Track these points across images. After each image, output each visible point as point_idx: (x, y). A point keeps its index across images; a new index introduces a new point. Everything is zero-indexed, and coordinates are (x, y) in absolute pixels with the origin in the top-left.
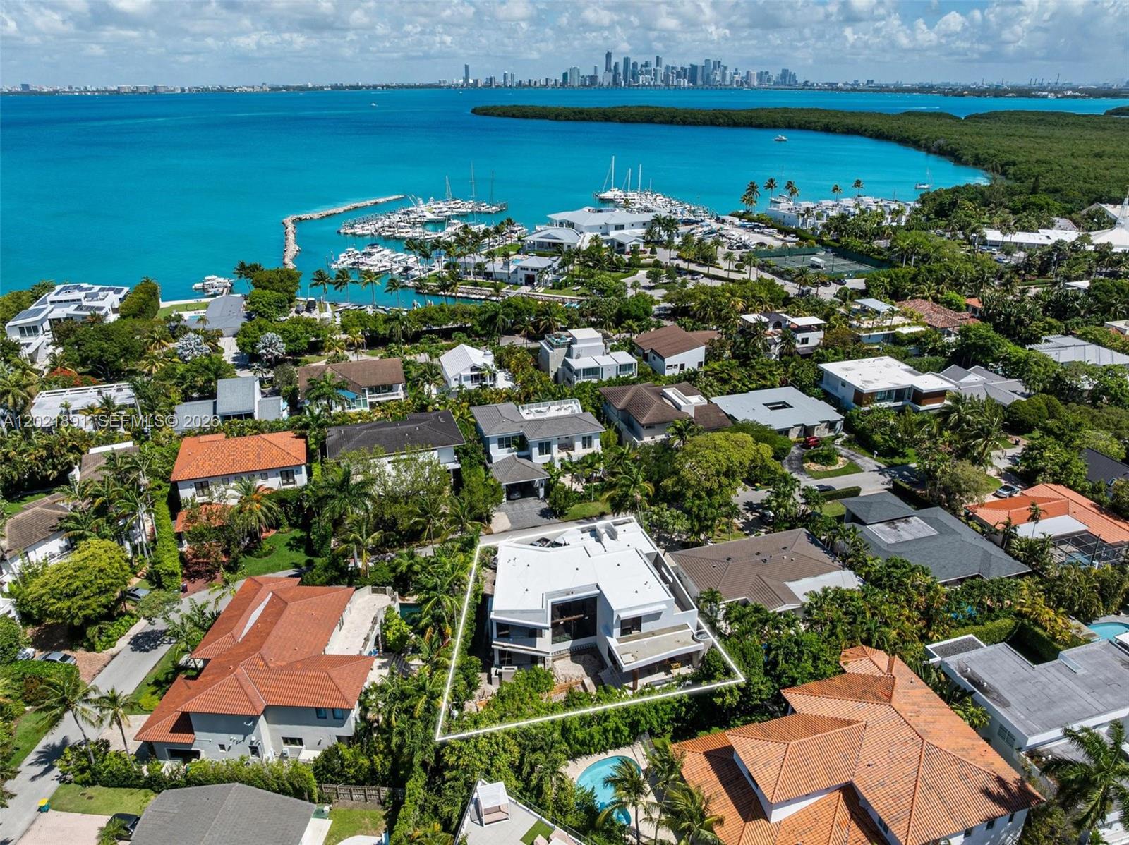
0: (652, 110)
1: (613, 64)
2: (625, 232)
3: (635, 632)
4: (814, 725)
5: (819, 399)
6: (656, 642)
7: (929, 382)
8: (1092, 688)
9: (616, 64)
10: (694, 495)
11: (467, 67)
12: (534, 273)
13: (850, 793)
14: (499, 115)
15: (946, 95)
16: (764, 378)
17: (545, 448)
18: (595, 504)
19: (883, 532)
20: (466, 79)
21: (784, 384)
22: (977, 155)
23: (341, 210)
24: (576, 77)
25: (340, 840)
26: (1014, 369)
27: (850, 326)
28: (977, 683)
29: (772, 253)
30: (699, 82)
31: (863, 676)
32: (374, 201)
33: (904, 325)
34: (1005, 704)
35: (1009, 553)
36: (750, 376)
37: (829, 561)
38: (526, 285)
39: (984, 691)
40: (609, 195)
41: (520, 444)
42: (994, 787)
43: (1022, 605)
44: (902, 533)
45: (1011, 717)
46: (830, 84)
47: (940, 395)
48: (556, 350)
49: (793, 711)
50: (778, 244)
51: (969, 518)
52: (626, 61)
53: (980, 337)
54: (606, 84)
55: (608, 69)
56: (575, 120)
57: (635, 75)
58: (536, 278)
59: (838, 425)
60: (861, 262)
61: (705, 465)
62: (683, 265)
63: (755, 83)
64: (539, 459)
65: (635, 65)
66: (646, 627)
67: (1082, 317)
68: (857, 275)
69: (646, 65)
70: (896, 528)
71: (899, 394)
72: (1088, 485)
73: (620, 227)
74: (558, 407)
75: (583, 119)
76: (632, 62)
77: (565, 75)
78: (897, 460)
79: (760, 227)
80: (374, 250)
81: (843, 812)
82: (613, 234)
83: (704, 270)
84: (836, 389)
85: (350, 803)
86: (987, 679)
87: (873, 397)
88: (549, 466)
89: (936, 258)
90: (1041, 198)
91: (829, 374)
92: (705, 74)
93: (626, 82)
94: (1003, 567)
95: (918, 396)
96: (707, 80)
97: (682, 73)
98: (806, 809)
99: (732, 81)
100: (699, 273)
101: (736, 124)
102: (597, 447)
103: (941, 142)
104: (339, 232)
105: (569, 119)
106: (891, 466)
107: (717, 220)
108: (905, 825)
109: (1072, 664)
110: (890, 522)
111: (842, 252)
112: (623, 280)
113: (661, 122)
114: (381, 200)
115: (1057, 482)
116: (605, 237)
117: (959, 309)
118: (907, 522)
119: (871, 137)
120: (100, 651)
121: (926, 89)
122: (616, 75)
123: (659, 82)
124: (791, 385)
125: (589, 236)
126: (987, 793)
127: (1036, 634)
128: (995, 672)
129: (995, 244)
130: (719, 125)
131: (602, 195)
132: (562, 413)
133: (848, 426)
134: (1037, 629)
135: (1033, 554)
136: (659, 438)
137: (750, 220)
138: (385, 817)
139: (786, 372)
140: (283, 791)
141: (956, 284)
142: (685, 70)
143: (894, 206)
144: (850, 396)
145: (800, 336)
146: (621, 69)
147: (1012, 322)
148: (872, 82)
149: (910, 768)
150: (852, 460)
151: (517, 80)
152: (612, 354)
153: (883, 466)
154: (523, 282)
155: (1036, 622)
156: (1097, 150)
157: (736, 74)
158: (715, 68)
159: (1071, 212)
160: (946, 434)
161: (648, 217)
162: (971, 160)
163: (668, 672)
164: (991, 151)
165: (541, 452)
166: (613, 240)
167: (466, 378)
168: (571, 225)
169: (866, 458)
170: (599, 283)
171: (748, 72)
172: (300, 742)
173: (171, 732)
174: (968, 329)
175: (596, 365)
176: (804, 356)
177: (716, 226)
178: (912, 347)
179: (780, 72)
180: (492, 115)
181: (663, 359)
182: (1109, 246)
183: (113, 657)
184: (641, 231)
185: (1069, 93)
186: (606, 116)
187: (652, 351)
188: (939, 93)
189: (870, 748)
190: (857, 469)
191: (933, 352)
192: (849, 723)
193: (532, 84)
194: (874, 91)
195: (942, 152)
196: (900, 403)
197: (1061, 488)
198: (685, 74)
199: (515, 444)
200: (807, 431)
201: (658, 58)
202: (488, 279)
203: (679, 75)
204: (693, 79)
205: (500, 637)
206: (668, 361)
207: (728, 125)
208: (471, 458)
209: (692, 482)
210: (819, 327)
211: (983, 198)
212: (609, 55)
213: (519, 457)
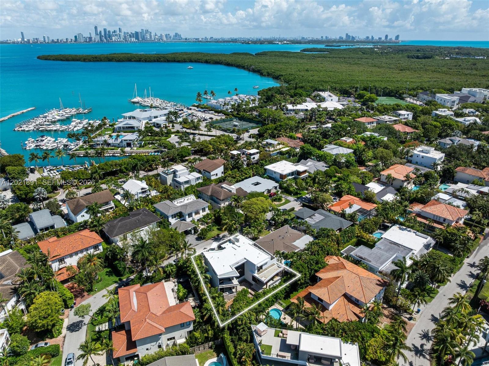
0: (129, 55)
1: (99, 32)
2: (158, 119)
3: (261, 270)
4: (330, 281)
5: (268, 179)
6: (269, 271)
7: (301, 168)
8: (386, 251)
9: (100, 31)
10: (254, 221)
11: (22, 33)
12: (130, 142)
13: (346, 296)
14: (54, 60)
15: (243, 43)
16: (246, 174)
17: (190, 215)
18: (213, 232)
19: (310, 221)
20: (23, 39)
21: (254, 175)
22: (268, 72)
23: (6, 118)
24: (81, 38)
25: (204, 363)
26: (320, 158)
27: (266, 150)
28: (361, 258)
29: (217, 121)
30: (140, 39)
31: (334, 264)
32: (21, 112)
33: (283, 148)
34: (370, 261)
35: (346, 219)
36: (242, 174)
37: (300, 233)
38: (127, 147)
39: (364, 259)
40: (135, 100)
41: (180, 215)
42: (378, 282)
43: (357, 234)
44: (315, 220)
45: (373, 264)
46: (196, 39)
47: (305, 172)
48: (169, 176)
49: (322, 279)
50: (219, 118)
51: (330, 211)
52: (105, 30)
53: (308, 149)
54: (97, 41)
55: (97, 34)
56: (94, 61)
57: (110, 36)
58: (132, 144)
59: (278, 188)
60: (250, 122)
61: (255, 210)
62: (188, 131)
63: (165, 39)
64: (188, 220)
65: (109, 32)
66: (264, 268)
67: (332, 137)
68: (253, 128)
69: (115, 32)
70: (312, 218)
71: (292, 174)
72: (356, 194)
73: (156, 117)
74: (187, 199)
75: (98, 61)
76: (108, 30)
77: (76, 37)
78: (299, 196)
79: (207, 111)
80: (44, 139)
81: (346, 301)
82: (154, 120)
83: (197, 132)
84: (272, 175)
85: (199, 352)
86: (363, 256)
87: (286, 176)
88: (193, 221)
89: (279, 120)
90: (299, 91)
91: (269, 170)
92: (142, 35)
93: (106, 40)
94: (346, 224)
95: (298, 173)
96: (143, 38)
97: (132, 35)
98: (336, 304)
99: (155, 39)
100: (196, 134)
101: (168, 61)
102: (207, 211)
103: (253, 67)
104: (14, 130)
105: (91, 61)
106: (298, 198)
107: (188, 109)
108: (364, 298)
109: (380, 246)
110: (310, 217)
111: (242, 119)
112: (168, 140)
113: (135, 61)
114: (25, 111)
115: (348, 194)
116: (151, 122)
117: (294, 139)
118: (314, 216)
119: (225, 65)
120: (57, 337)
121: (234, 41)
122: (101, 37)
123: (122, 40)
124: (256, 175)
125: (144, 122)
126: (377, 284)
127: (363, 241)
128: (364, 254)
129: (291, 110)
130: (161, 62)
131: (132, 100)
132: (190, 201)
133: (281, 187)
134: (363, 240)
135: (352, 217)
136: (227, 203)
137: (202, 108)
138: (214, 351)
139: (253, 171)
140: (178, 354)
141: (291, 129)
142: (133, 34)
143: (252, 98)
144: (278, 177)
145: (252, 157)
146: (103, 34)
147: (314, 142)
148: (212, 38)
149: (359, 284)
150: (286, 199)
151: (51, 39)
152: (191, 174)
153: (296, 199)
154: (126, 146)
155: (362, 238)
156: (306, 68)
157: (156, 35)
158: (146, 33)
159: (310, 95)
160: (316, 185)
161: (166, 112)
162: (266, 74)
163: (273, 280)
164: (273, 71)
165: (189, 217)
166: (154, 123)
167: (140, 193)
168: (134, 118)
169: (290, 197)
170: (163, 144)
171: (161, 35)
172: (174, 338)
173: (127, 350)
174: (304, 147)
175: (188, 179)
176: (257, 164)
177: (190, 112)
178: (287, 155)
179: (174, 34)
180: (50, 60)
181: (210, 173)
182: (326, 108)
183: (65, 337)
184: (164, 118)
185: (285, 42)
186: (109, 59)
187: (204, 170)
188: (240, 42)
189: (347, 283)
190: (289, 201)
191: (294, 156)
192: (339, 277)
193: (59, 41)
194: (215, 42)
195: (254, 71)
196: (294, 176)
197: (349, 196)
198: (133, 36)
199: (177, 216)
200: (269, 191)
201: (119, 28)
202: (109, 146)
203: (130, 36)
204: (137, 38)
205: (221, 284)
206: (212, 173)
207: (165, 62)
208: (164, 225)
209: (253, 217)
210: (257, 153)
211: (280, 91)
212: (96, 28)
213: (181, 220)
